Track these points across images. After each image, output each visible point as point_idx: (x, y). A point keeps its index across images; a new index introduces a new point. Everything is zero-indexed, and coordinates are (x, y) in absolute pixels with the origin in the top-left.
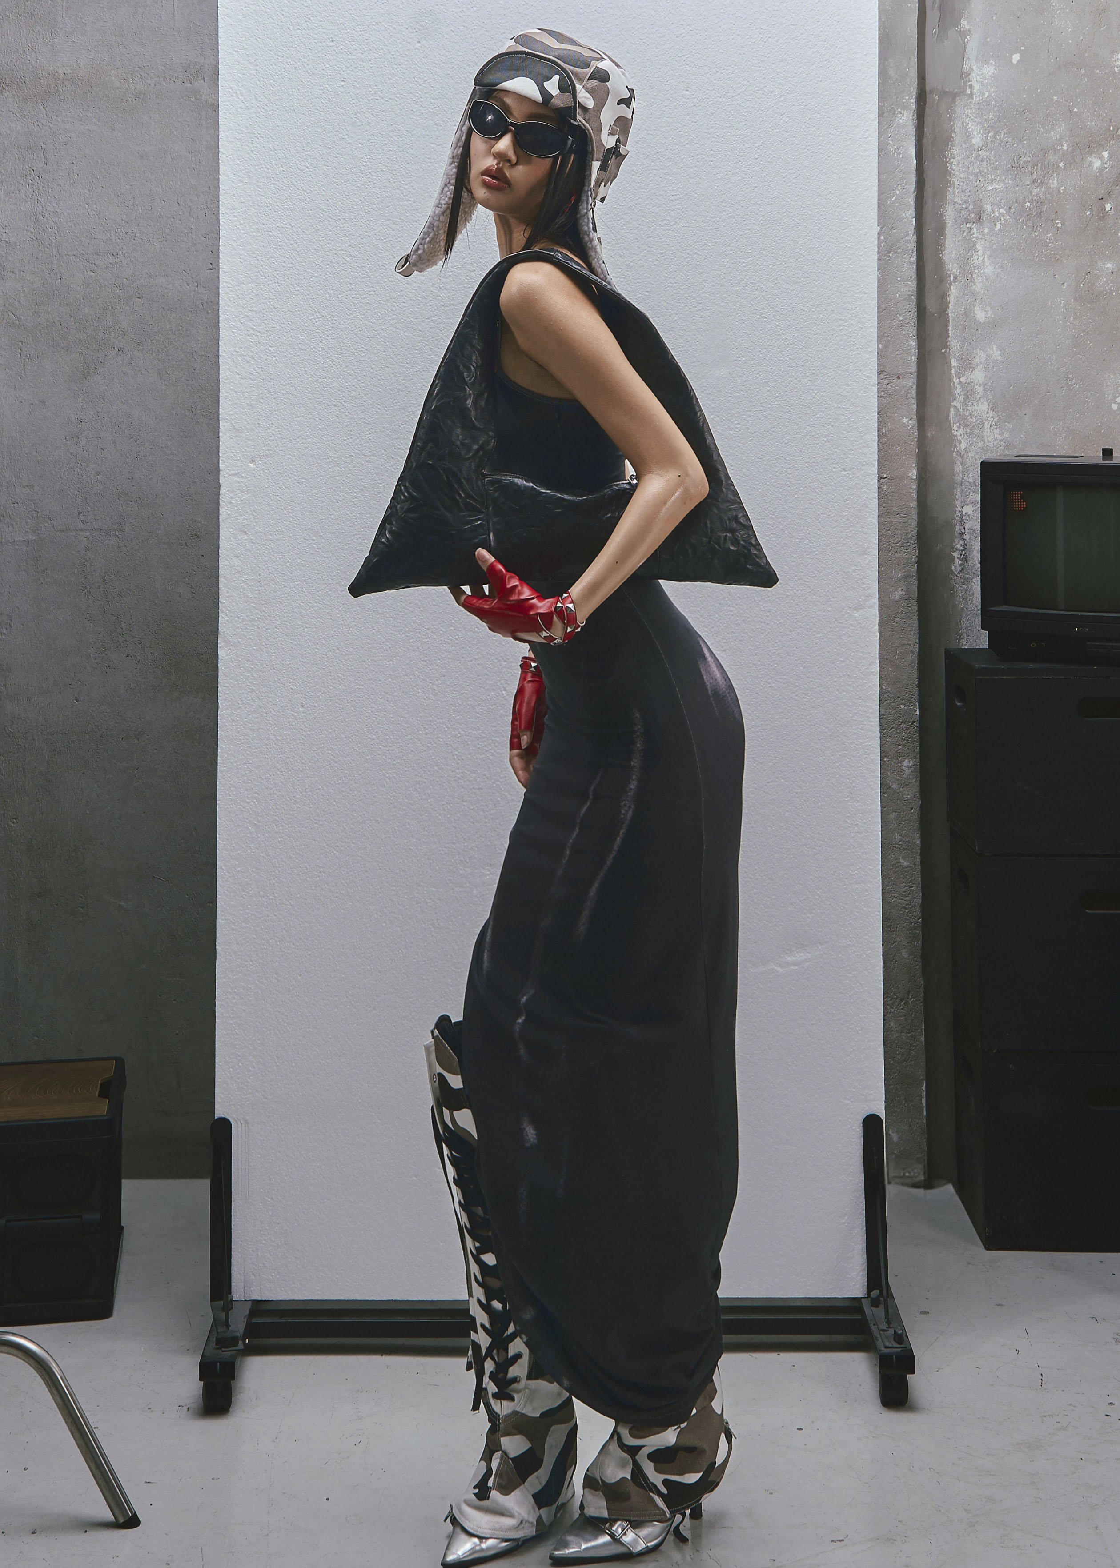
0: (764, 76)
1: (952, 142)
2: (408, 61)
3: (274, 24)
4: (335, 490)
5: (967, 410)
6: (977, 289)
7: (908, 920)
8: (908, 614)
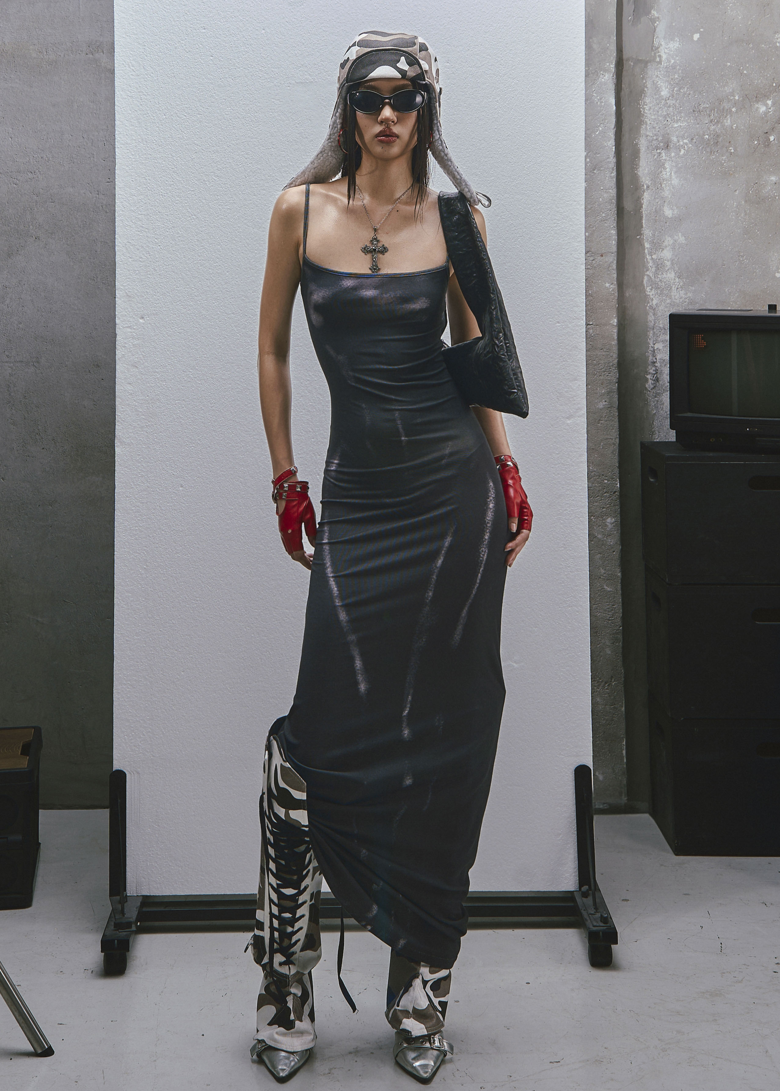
0: (501, 52)
1: (644, 94)
2: (256, 42)
3: (158, 18)
4: (206, 337)
5: (658, 277)
6: (665, 195)
7: (611, 628)
8: (611, 418)
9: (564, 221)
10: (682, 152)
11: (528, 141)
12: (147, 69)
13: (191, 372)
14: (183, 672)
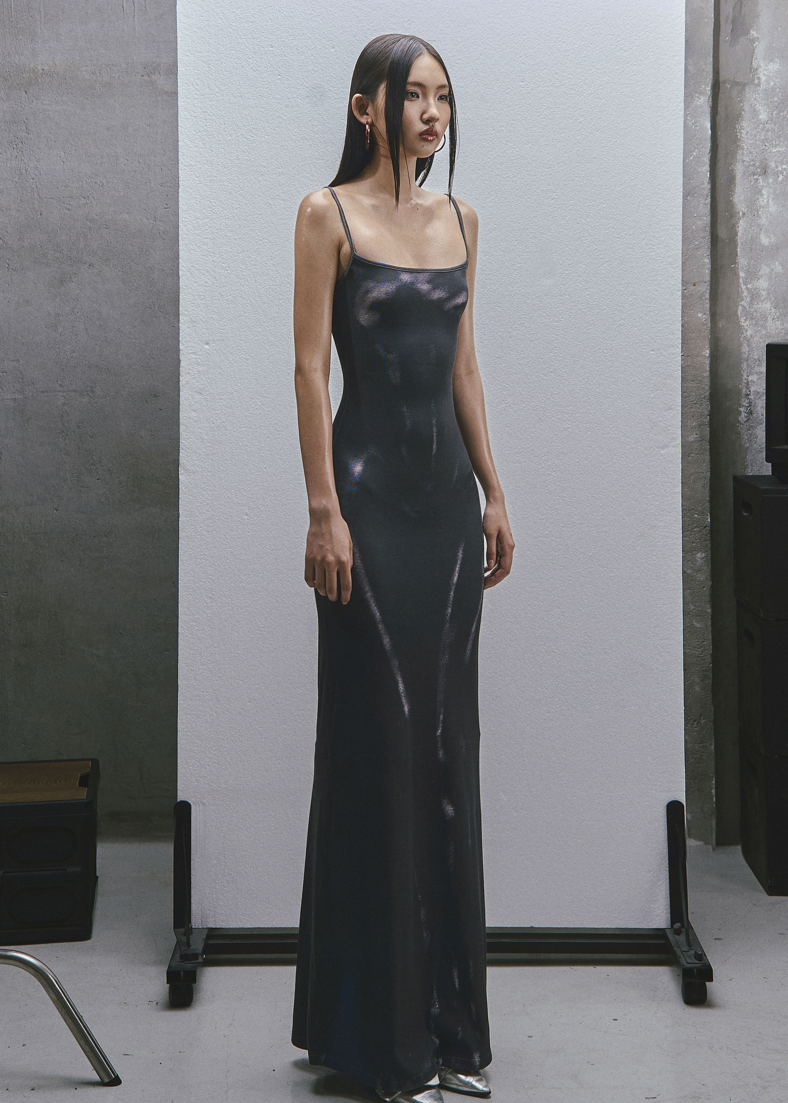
1: (741, 118)
2: (325, 61)
5: (753, 307)
6: (762, 222)
7: (700, 665)
8: (702, 451)
9: (660, 246)
10: (781, 177)
11: (619, 164)
12: (212, 88)
13: (259, 399)
14: (249, 702)
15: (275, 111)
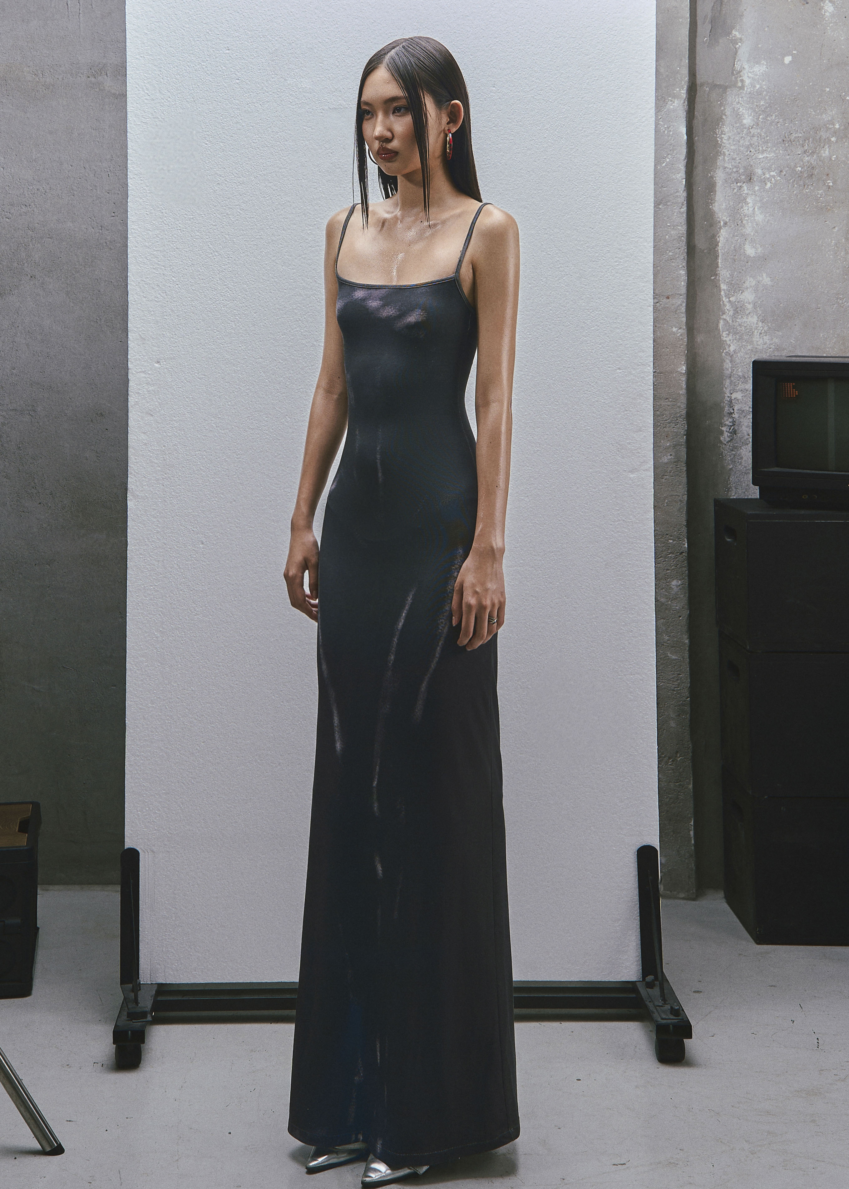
1: (722, 122)
3: (176, 37)
5: (736, 321)
6: (747, 232)
7: (676, 699)
8: (677, 473)
9: (628, 259)
10: (769, 185)
12: (163, 93)
13: (213, 421)
14: (203, 742)
15: (231, 117)
